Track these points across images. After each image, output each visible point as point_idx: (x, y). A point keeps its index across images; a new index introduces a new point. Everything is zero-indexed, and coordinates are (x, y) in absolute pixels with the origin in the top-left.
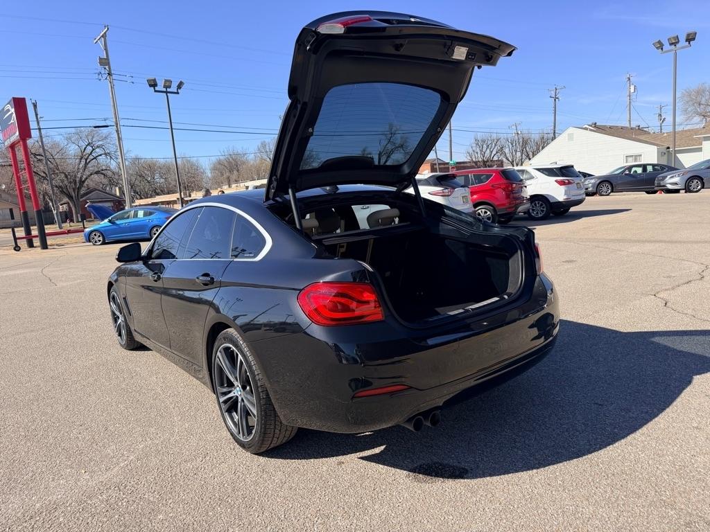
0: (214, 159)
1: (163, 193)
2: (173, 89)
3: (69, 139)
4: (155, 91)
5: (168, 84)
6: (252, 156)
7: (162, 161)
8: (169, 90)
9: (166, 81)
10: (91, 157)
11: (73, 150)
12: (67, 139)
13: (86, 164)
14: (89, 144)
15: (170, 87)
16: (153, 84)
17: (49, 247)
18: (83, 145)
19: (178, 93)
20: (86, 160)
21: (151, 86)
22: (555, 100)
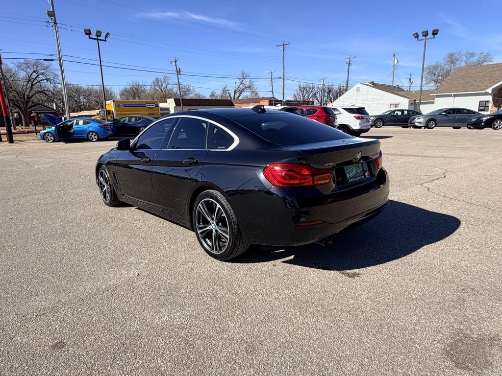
0: (122, 88)
1: (86, 109)
2: (102, 37)
3: (19, 66)
4: (90, 38)
5: (99, 34)
6: (148, 88)
7: (85, 87)
8: (99, 38)
9: (97, 32)
10: (36, 81)
11: (22, 74)
12: (18, 67)
13: (32, 85)
14: (34, 71)
15: (100, 36)
16: (88, 33)
17: (15, 142)
18: (30, 71)
19: (105, 41)
20: (32, 83)
21: (86, 34)
22: (349, 65)
